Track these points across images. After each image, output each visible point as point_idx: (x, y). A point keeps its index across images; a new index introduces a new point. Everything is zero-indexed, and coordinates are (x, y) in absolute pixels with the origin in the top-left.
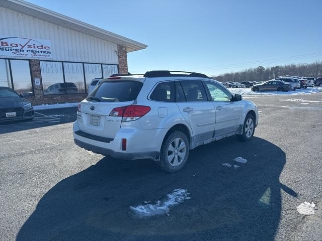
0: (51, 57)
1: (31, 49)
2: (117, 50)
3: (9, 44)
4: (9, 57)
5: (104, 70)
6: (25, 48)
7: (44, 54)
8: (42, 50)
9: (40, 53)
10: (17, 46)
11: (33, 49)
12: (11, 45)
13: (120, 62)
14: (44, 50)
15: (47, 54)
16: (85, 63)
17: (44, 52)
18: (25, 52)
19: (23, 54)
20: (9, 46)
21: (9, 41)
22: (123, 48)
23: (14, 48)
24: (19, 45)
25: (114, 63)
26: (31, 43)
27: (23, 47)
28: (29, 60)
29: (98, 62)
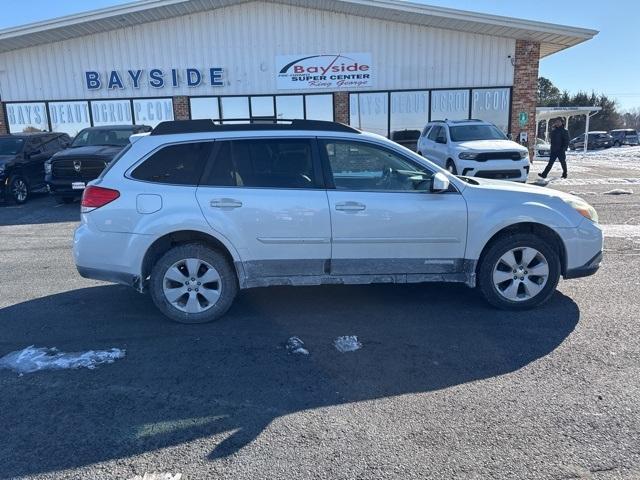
0: (370, 84)
1: (337, 74)
2: (513, 53)
3: (305, 69)
4: (304, 92)
5: (475, 101)
6: (329, 74)
7: (359, 80)
8: (355, 73)
9: (351, 79)
10: (316, 70)
11: (340, 73)
12: (308, 70)
13: (517, 80)
14: (359, 72)
15: (363, 80)
16: (434, 89)
17: (358, 77)
18: (328, 80)
19: (324, 84)
20: (306, 72)
21: (305, 64)
22: (528, 48)
23: (312, 75)
24: (319, 69)
25: (501, 83)
26: (338, 64)
27: (325, 72)
28: (333, 93)
29: (463, 86)
